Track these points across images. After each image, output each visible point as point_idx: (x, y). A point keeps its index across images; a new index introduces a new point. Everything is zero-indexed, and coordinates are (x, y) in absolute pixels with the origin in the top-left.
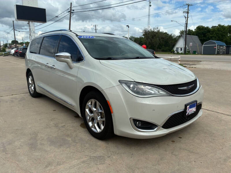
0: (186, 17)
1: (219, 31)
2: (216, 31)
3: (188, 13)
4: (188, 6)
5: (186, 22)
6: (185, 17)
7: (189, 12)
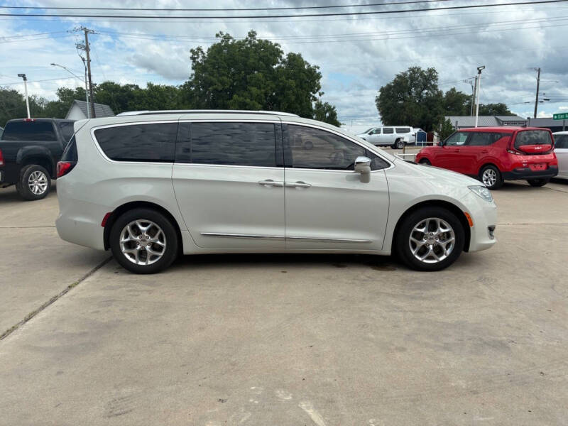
0: (86, 59)
1: (152, 96)
2: (145, 96)
3: (87, 49)
4: (86, 32)
5: (87, 72)
6: (83, 60)
7: (90, 47)
